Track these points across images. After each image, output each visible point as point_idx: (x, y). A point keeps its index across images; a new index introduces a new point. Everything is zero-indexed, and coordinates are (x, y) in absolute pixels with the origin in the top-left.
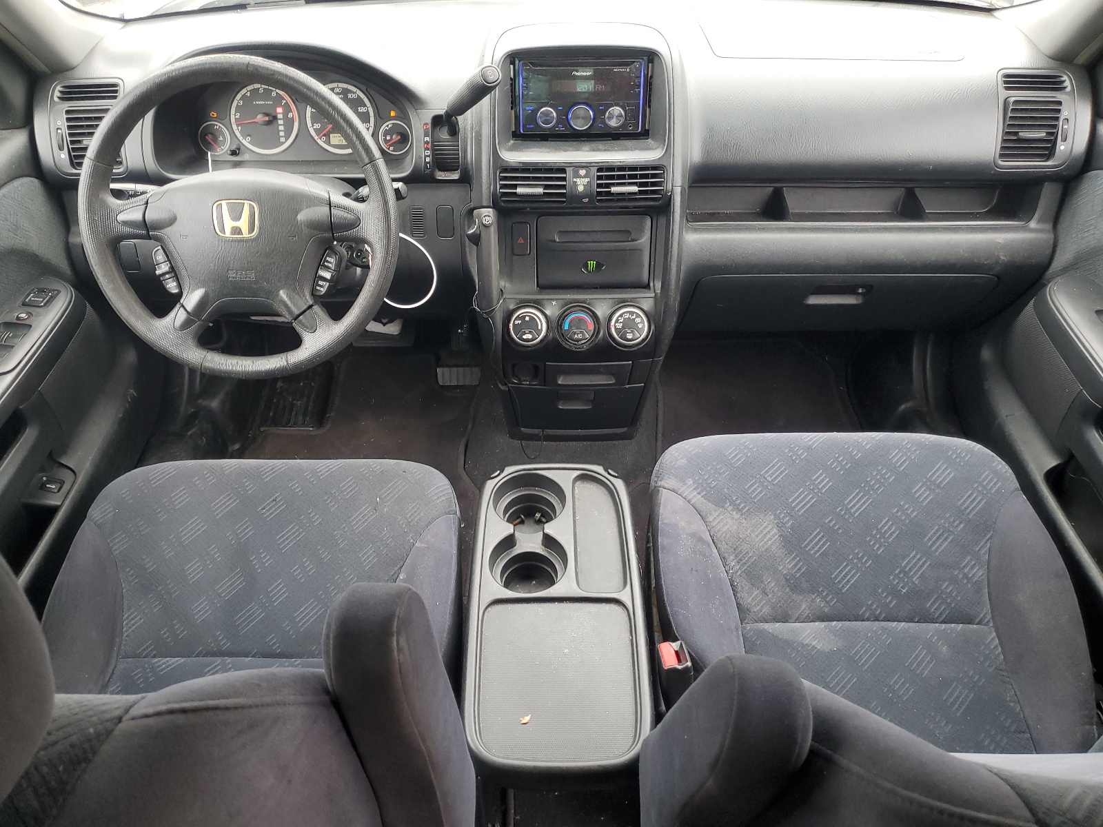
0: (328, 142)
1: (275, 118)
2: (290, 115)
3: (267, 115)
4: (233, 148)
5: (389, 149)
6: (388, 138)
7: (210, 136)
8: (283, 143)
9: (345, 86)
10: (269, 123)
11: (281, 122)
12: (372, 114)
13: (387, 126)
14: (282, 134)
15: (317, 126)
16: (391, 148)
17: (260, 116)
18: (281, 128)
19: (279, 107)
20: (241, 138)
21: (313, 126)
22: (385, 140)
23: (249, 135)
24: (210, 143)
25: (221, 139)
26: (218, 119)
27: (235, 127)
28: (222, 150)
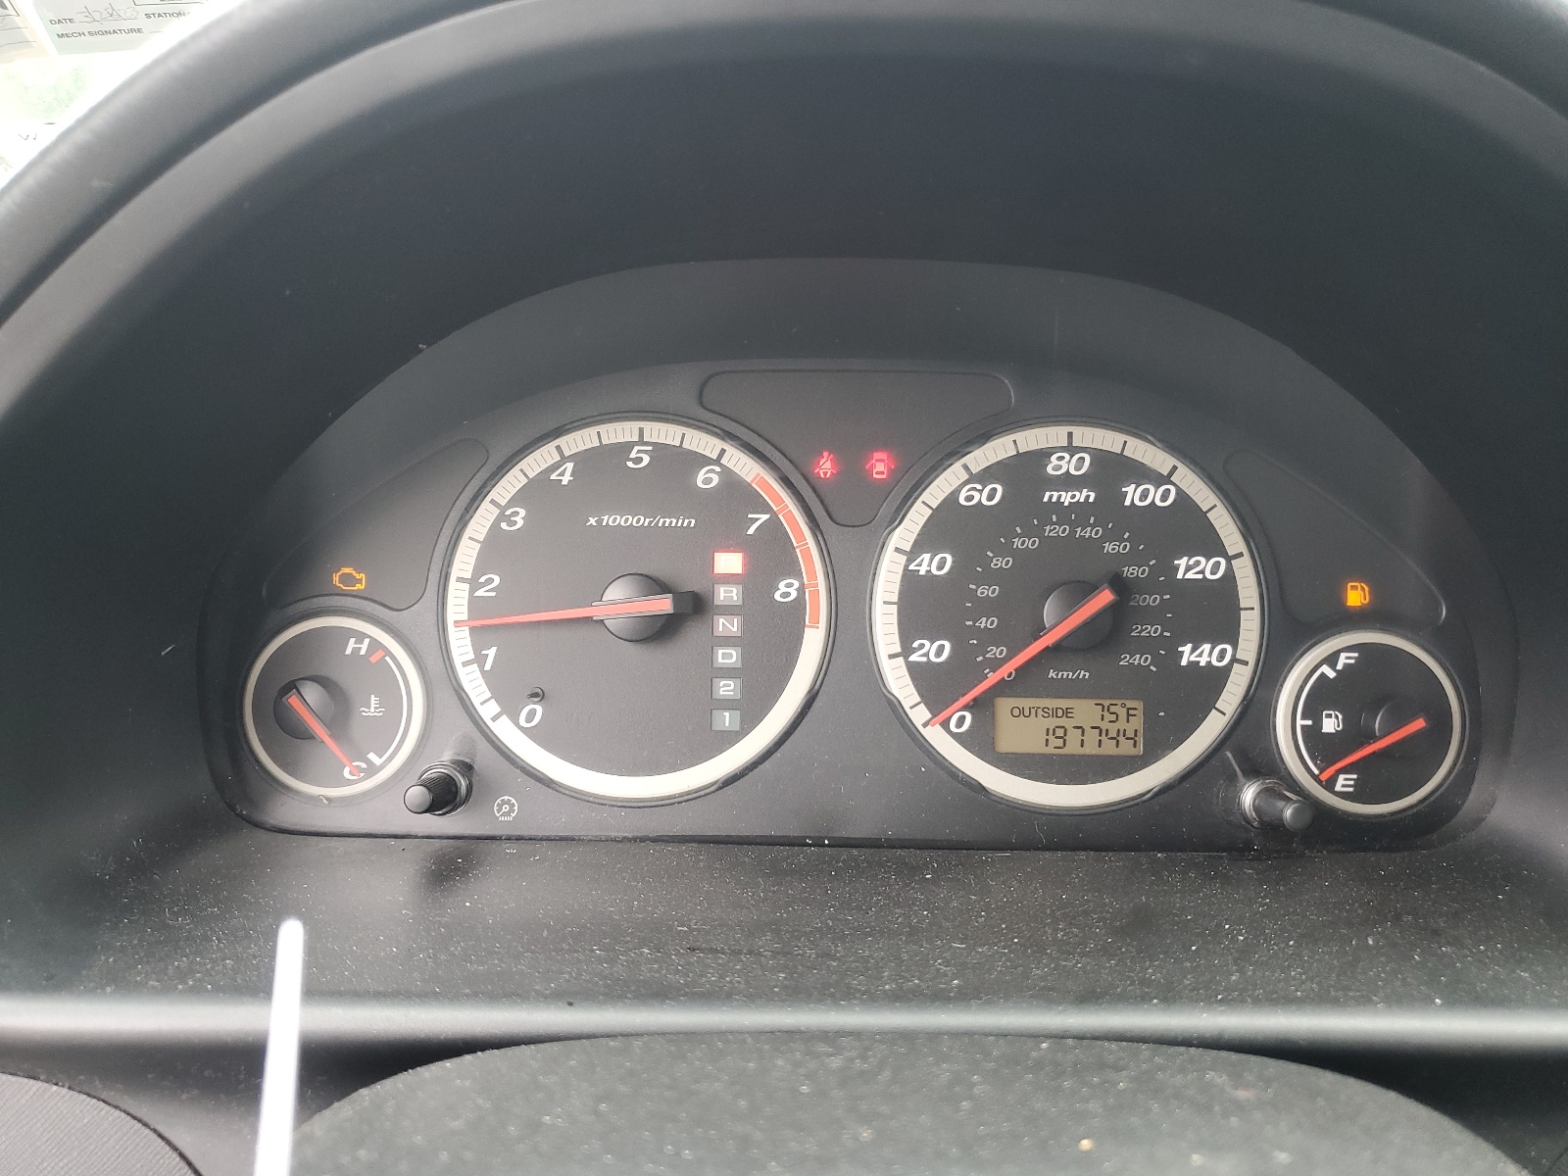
0: (980, 742)
1: (694, 607)
2: (786, 590)
3: (656, 585)
4: (441, 761)
5: (1329, 785)
6: (1330, 725)
7: (312, 693)
8: (730, 739)
9: (1109, 440)
10: (660, 631)
11: (727, 625)
12: (1248, 591)
13: (1331, 660)
14: (727, 688)
15: (935, 651)
16: (1343, 783)
17: (616, 592)
18: (728, 657)
19: (727, 549)
20: (488, 710)
21: (906, 650)
22: (1313, 735)
23: (538, 695)
24: (305, 735)
25: (373, 708)
26: (379, 606)
27: (460, 644)
28: (372, 770)
